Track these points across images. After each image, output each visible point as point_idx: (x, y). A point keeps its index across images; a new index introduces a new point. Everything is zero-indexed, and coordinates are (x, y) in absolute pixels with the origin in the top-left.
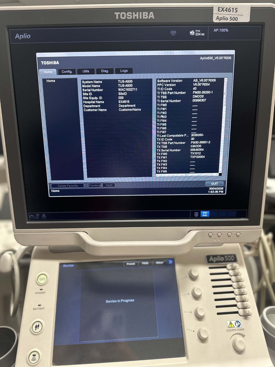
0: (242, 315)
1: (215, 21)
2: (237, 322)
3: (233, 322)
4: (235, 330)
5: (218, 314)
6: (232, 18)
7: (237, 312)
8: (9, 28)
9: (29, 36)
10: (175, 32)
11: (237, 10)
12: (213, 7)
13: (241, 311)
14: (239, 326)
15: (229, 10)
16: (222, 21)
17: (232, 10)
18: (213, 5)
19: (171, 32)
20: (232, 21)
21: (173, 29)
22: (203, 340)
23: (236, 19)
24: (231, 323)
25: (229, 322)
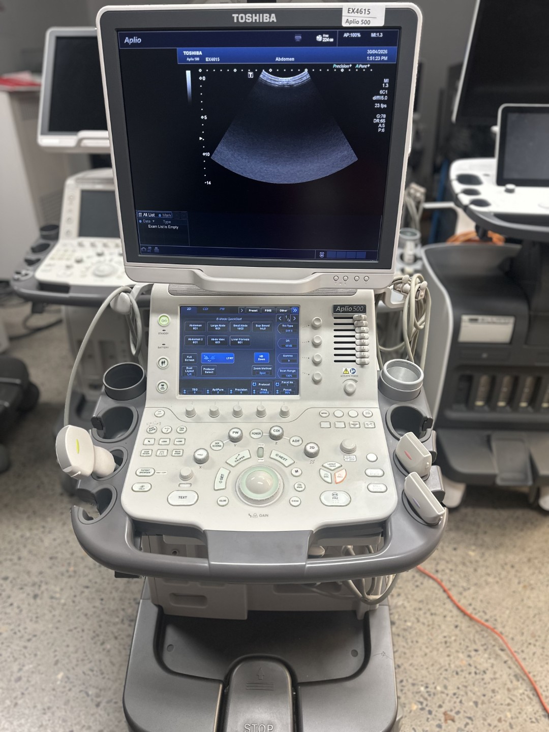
0: (358, 363)
1: (344, 24)
2: (353, 369)
3: (349, 370)
4: (349, 376)
5: (335, 361)
6: (363, 21)
7: (354, 361)
8: (118, 30)
9: (139, 40)
10: (300, 37)
11: (370, 12)
12: (342, 8)
13: (358, 360)
14: (353, 373)
15: (360, 11)
16: (352, 25)
17: (364, 11)
18: (342, 6)
19: (296, 37)
20: (364, 25)
21: (298, 33)
22: (316, 382)
23: (369, 22)
24: (346, 370)
25: (344, 369)
